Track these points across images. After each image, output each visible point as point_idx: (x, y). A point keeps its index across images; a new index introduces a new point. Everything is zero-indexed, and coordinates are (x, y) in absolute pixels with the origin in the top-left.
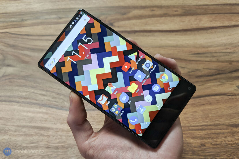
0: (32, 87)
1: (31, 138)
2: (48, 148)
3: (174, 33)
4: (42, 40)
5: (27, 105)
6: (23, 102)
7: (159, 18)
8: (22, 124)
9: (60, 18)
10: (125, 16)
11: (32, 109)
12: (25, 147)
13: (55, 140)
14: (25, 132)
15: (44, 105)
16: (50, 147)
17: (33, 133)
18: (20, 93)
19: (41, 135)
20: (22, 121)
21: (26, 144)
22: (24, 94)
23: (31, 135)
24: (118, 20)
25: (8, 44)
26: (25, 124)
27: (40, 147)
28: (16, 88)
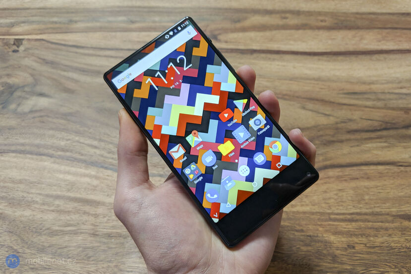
0: (77, 133)
1: (68, 218)
2: (94, 235)
3: (316, 58)
4: (99, 56)
5: (65, 161)
6: (60, 157)
7: (293, 32)
8: (54, 193)
9: (133, 22)
10: (238, 25)
11: (73, 169)
12: (57, 231)
13: (106, 223)
14: (58, 206)
15: (93, 164)
16: (97, 233)
17: (71, 209)
18: (55, 141)
19: (85, 213)
20: (55, 188)
21: (59, 226)
22: (63, 143)
23: (69, 212)
24: (226, 31)
25: (44, 60)
26: (59, 193)
27: (81, 233)
28: (51, 132)
